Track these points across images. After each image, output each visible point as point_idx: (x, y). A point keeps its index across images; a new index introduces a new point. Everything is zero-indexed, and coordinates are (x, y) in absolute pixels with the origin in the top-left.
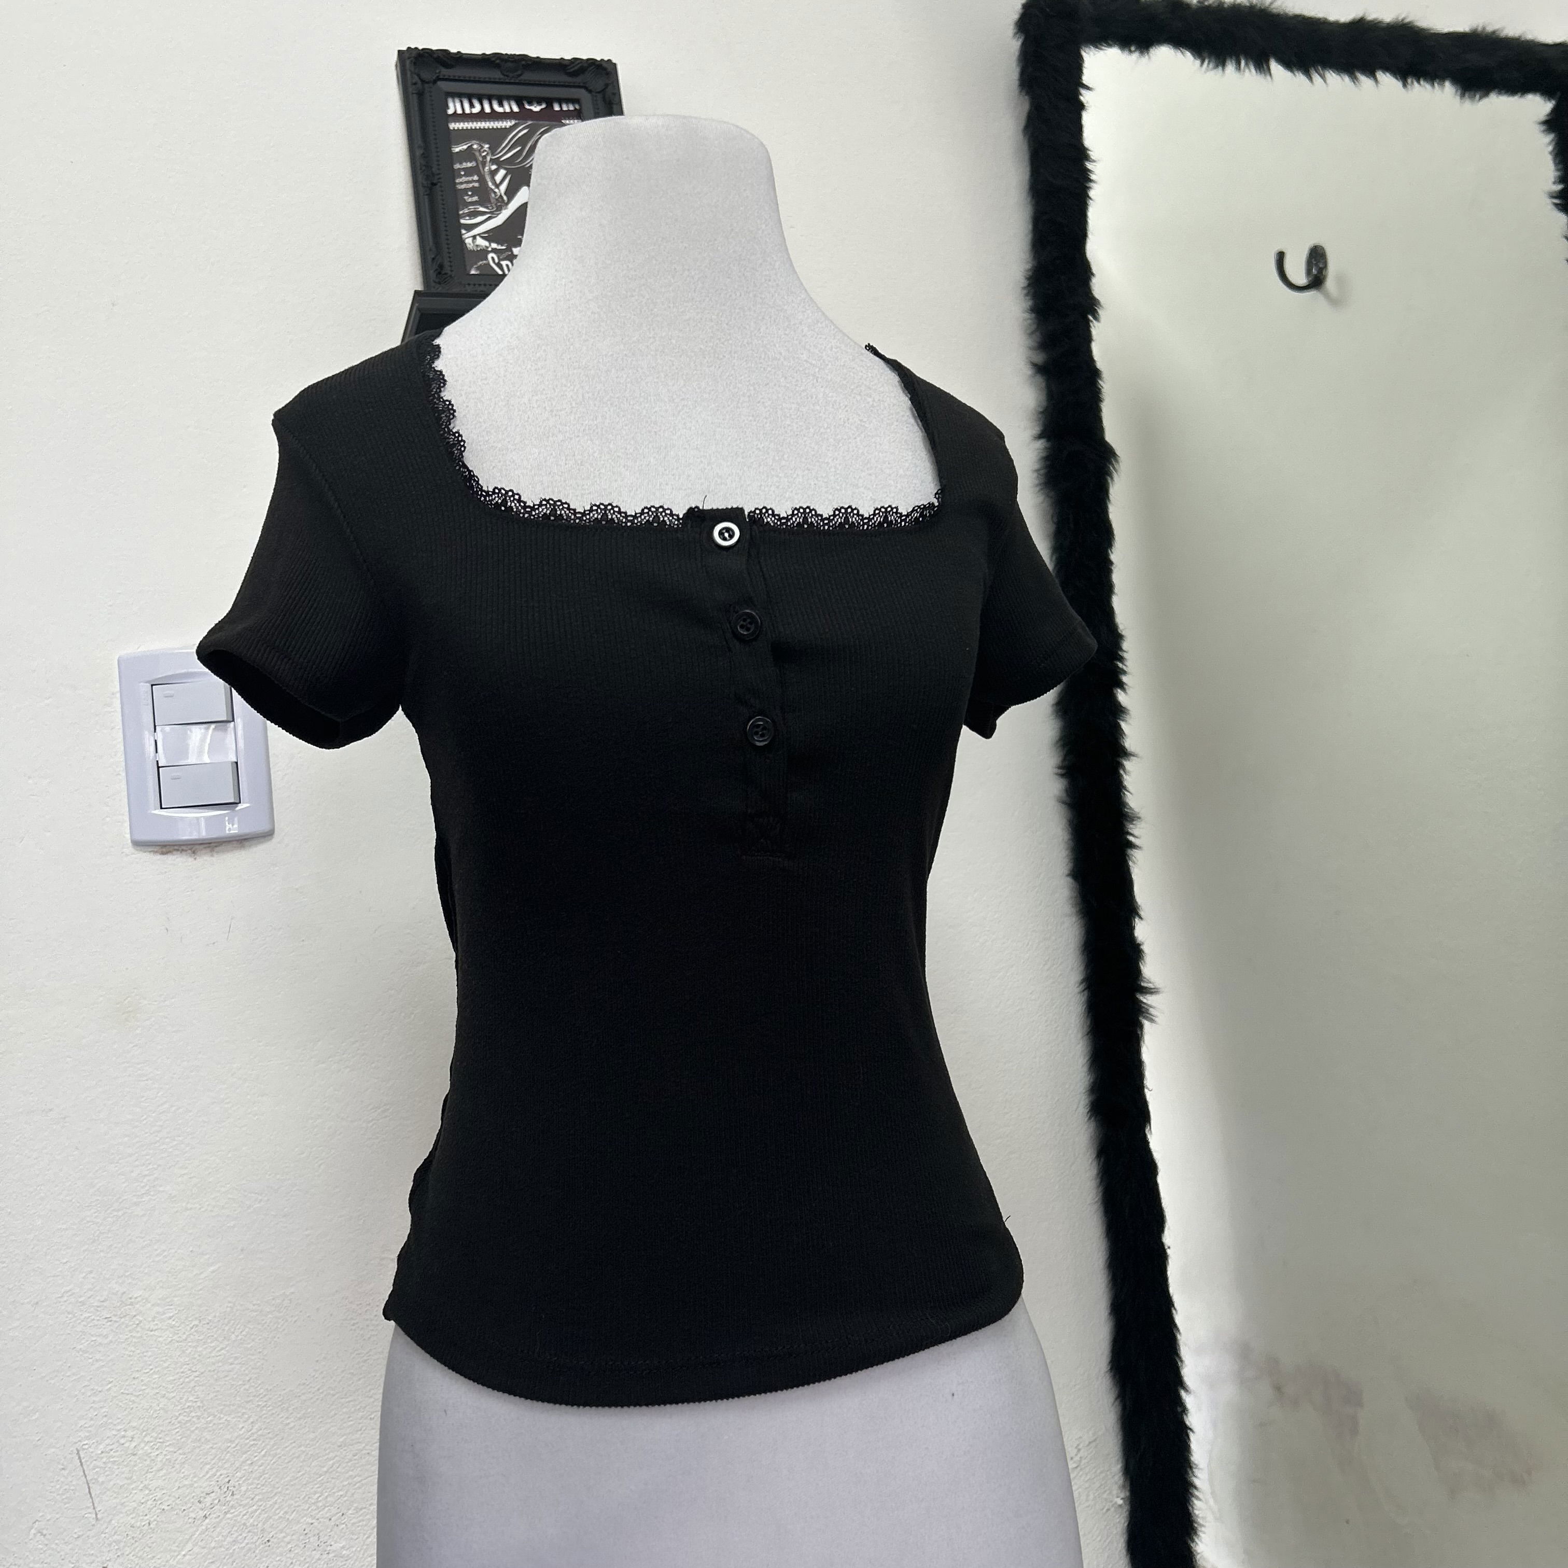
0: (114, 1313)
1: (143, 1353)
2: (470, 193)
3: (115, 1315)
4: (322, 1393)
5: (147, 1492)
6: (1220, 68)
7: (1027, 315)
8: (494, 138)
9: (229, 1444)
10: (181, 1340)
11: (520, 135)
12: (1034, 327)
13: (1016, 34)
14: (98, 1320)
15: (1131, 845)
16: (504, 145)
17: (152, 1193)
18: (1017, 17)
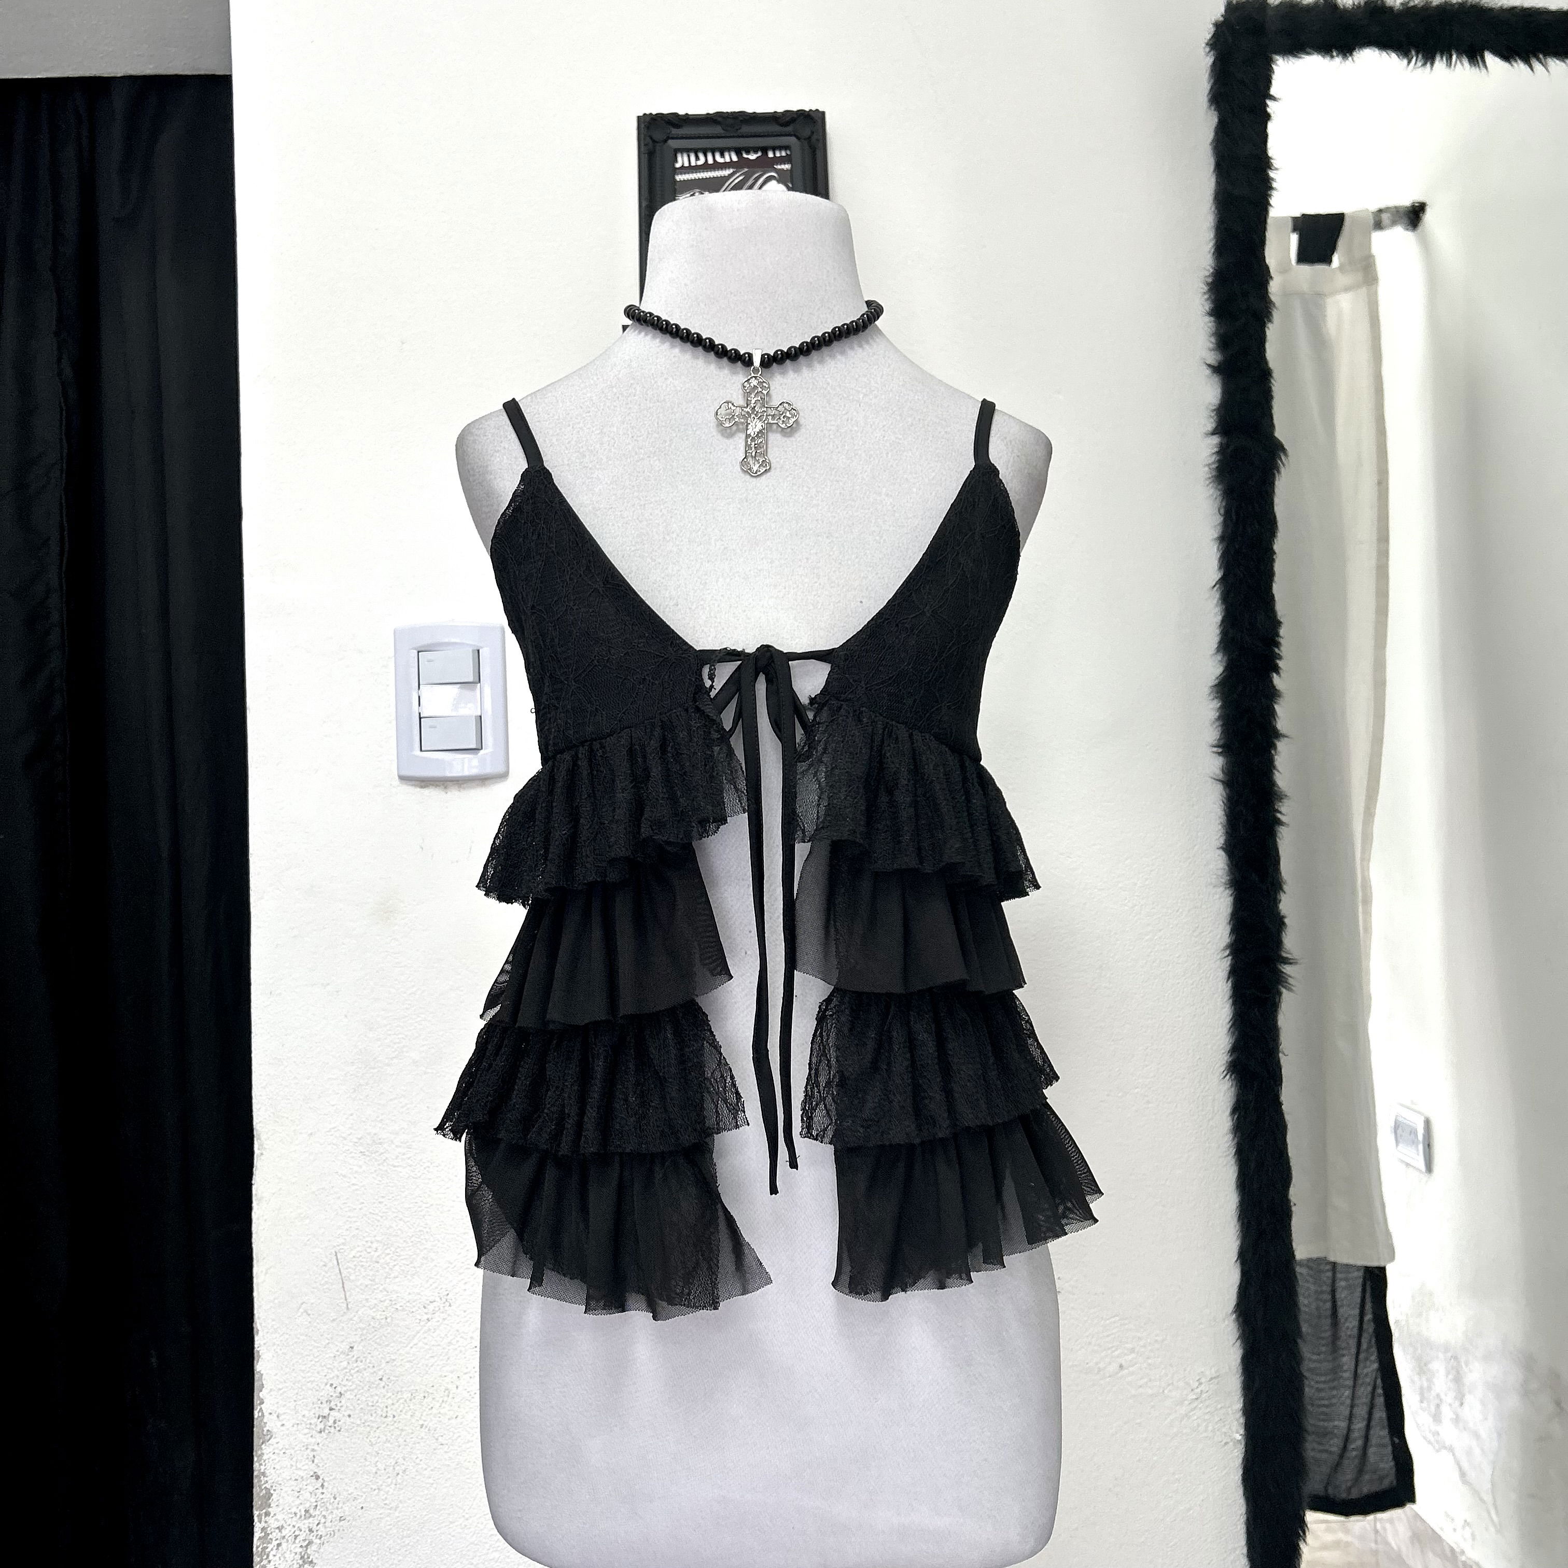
3: (368, 1151)
5: (386, 1293)
7: (1209, 318)
11: (736, 181)
12: (1215, 328)
14: (355, 1153)
15: (1279, 822)
17: (400, 1058)
18: (1209, 36)
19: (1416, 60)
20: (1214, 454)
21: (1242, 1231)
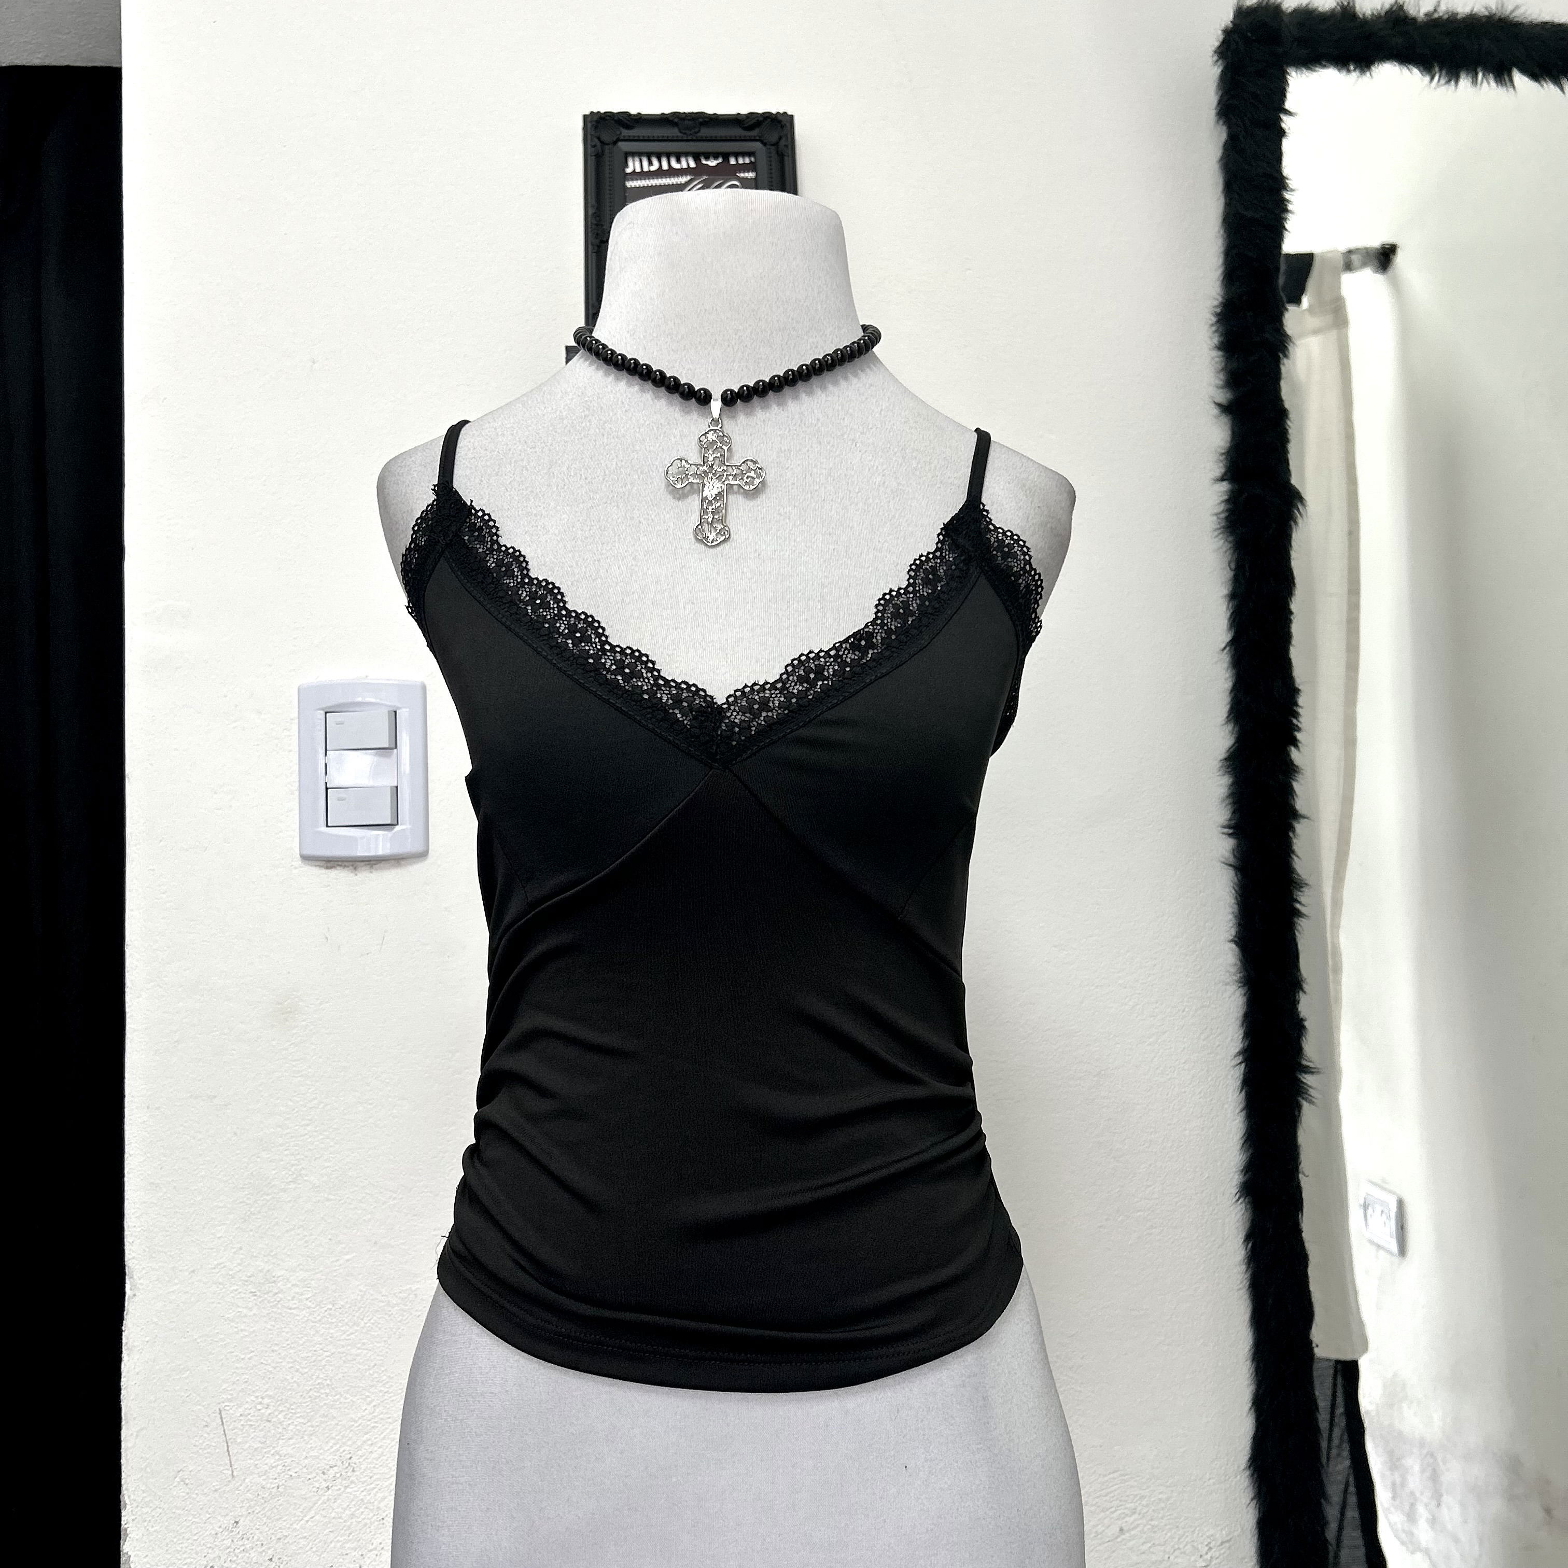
0: (259, 1288)
1: (282, 1329)
7: (1217, 354)
9: (353, 1423)
12: (1223, 364)
13: (1215, 61)
14: (245, 1293)
15: (1298, 914)
18: (1217, 44)
19: (1440, 77)
20: (1223, 502)
21: (1257, 1374)
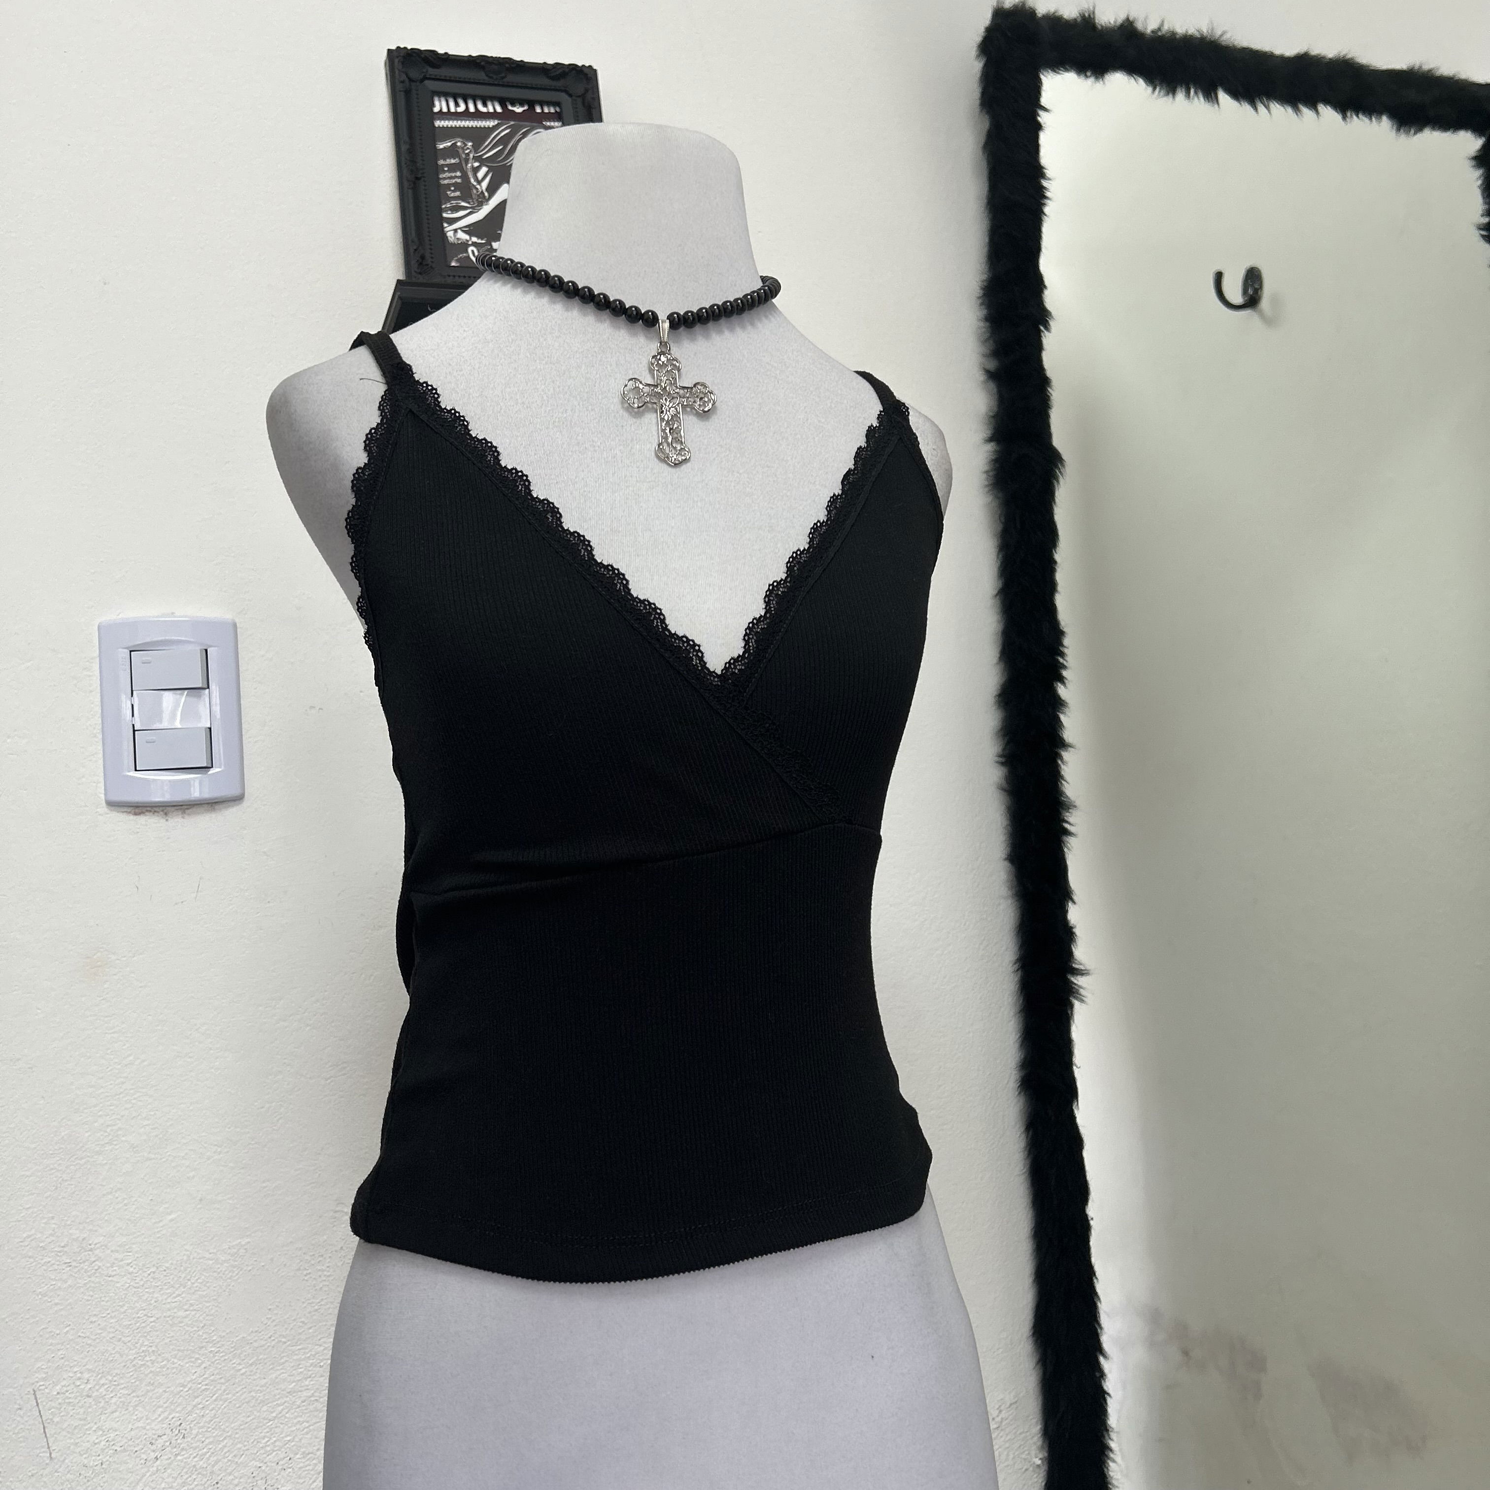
0: (74, 1258)
1: (101, 1298)
2: (452, 188)
3: (74, 1261)
4: (274, 1340)
5: (101, 1433)
6: (1171, 95)
7: (982, 324)
8: (478, 136)
9: (181, 1389)
10: (137, 1285)
11: (502, 134)
12: (988, 334)
13: (978, 56)
14: (58, 1265)
15: (1067, 833)
16: (487, 143)
17: (115, 1143)
18: (978, 40)
19: (1160, 89)
20: (989, 461)
